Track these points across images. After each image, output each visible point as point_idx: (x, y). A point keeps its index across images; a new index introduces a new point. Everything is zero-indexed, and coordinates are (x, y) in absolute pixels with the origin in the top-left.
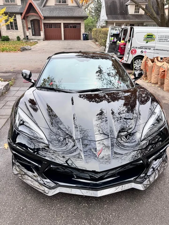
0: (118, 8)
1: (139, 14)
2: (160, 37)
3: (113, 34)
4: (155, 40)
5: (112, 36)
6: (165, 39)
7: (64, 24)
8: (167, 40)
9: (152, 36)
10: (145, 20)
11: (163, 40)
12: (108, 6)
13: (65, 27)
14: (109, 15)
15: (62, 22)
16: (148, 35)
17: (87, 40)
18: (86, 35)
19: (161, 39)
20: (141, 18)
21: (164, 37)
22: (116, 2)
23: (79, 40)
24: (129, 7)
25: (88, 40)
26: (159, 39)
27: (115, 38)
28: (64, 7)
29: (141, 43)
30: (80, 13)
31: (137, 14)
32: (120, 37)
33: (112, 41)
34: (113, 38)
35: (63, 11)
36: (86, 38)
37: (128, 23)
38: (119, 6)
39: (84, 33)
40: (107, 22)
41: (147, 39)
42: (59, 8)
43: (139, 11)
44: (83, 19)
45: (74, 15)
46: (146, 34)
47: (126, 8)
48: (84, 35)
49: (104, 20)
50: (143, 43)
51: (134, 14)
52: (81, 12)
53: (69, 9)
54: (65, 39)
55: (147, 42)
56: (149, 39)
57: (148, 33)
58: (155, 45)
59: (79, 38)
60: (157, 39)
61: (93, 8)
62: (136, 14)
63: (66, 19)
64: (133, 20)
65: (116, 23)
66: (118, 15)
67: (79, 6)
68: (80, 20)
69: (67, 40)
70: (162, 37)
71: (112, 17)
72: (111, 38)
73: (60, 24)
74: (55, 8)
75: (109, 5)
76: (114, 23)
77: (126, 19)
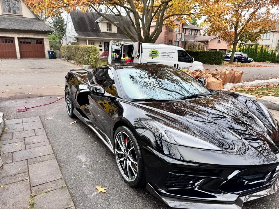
0: (88, 25)
1: (112, 32)
2: (163, 53)
3: (115, 50)
4: (159, 56)
5: (113, 52)
6: (167, 55)
7: (19, 38)
8: (169, 56)
9: (156, 52)
10: (120, 39)
11: (166, 56)
12: (75, 21)
13: (20, 43)
14: (79, 31)
15: (16, 36)
16: (153, 51)
17: (54, 58)
18: (52, 52)
19: (164, 55)
20: (115, 37)
21: (166, 53)
22: (84, 19)
23: (44, 59)
24: (100, 24)
25: (56, 58)
26: (162, 55)
27: (117, 54)
28: (18, 18)
29: (147, 59)
30: (42, 27)
31: (110, 32)
32: (120, 53)
33: (114, 57)
34: (114, 54)
35: (16, 23)
36: (53, 56)
37: (102, 41)
38: (89, 23)
39: (49, 50)
40: (77, 38)
41: (152, 55)
42: (10, 18)
43: (111, 30)
44: (46, 34)
45: (33, 29)
46: (150, 50)
47: (97, 25)
48: (50, 53)
49: (74, 36)
50: (149, 58)
51: (106, 31)
52: (42, 25)
53: (25, 21)
54: (22, 57)
55: (153, 58)
56: (154, 55)
57: (153, 49)
58: (159, 60)
59: (43, 56)
60: (160, 55)
61: (52, 23)
62: (108, 32)
63: (22, 32)
64: (107, 37)
65: (88, 41)
66: (90, 31)
67: (38, 19)
68: (41, 34)
69: (26, 58)
70: (164, 53)
71: (83, 34)
72: (112, 54)
73: (13, 38)
74: (2, 18)
75: (77, 20)
76: (86, 41)
77: (99, 37)
